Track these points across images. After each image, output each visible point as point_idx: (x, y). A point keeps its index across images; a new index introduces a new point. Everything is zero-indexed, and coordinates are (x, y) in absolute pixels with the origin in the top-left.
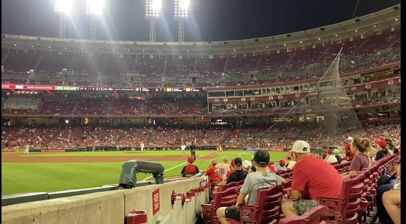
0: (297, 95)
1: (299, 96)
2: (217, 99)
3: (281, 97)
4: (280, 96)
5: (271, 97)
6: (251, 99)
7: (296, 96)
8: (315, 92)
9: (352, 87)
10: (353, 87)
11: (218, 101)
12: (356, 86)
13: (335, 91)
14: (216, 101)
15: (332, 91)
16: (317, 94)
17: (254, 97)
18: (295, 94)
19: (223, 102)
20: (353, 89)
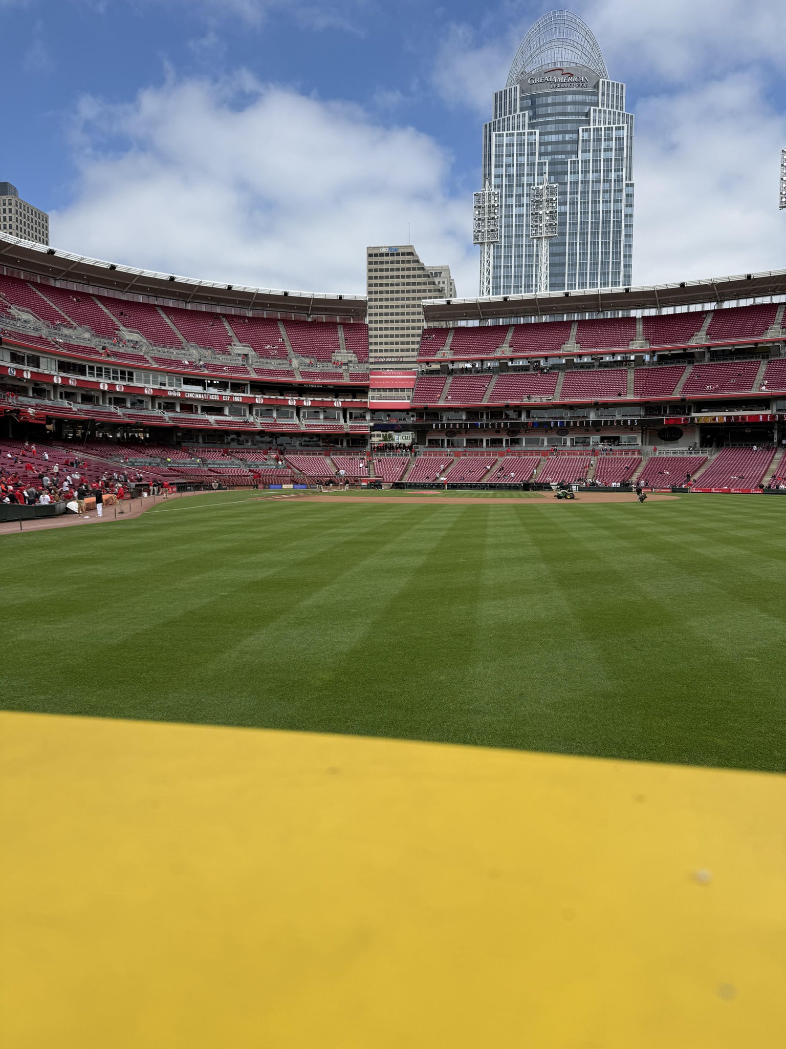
0: (148, 390)
1: (150, 391)
2: (13, 370)
3: (121, 389)
4: (120, 386)
5: (104, 387)
6: (70, 382)
7: (146, 391)
8: (176, 392)
9: (234, 396)
10: (237, 396)
11: (15, 373)
12: (242, 397)
13: (209, 396)
14: (11, 372)
15: (205, 395)
16: (180, 395)
17: (77, 379)
18: (143, 388)
19: (22, 379)
20: (236, 399)
